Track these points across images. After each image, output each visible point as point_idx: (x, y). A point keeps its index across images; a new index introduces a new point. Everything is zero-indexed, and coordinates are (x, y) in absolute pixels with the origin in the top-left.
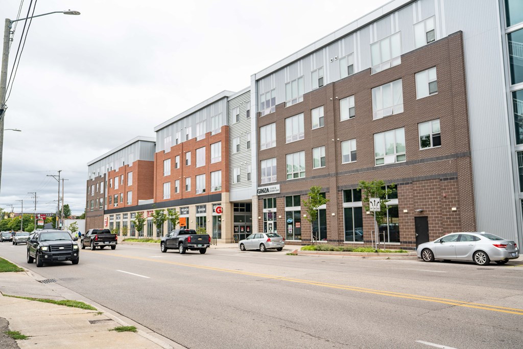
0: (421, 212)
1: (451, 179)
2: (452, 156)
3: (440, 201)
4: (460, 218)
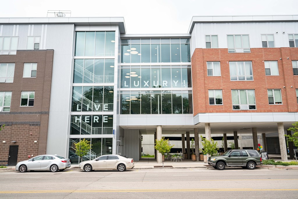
0: (15, 142)
1: (36, 125)
2: (39, 113)
3: (28, 137)
4: (38, 147)
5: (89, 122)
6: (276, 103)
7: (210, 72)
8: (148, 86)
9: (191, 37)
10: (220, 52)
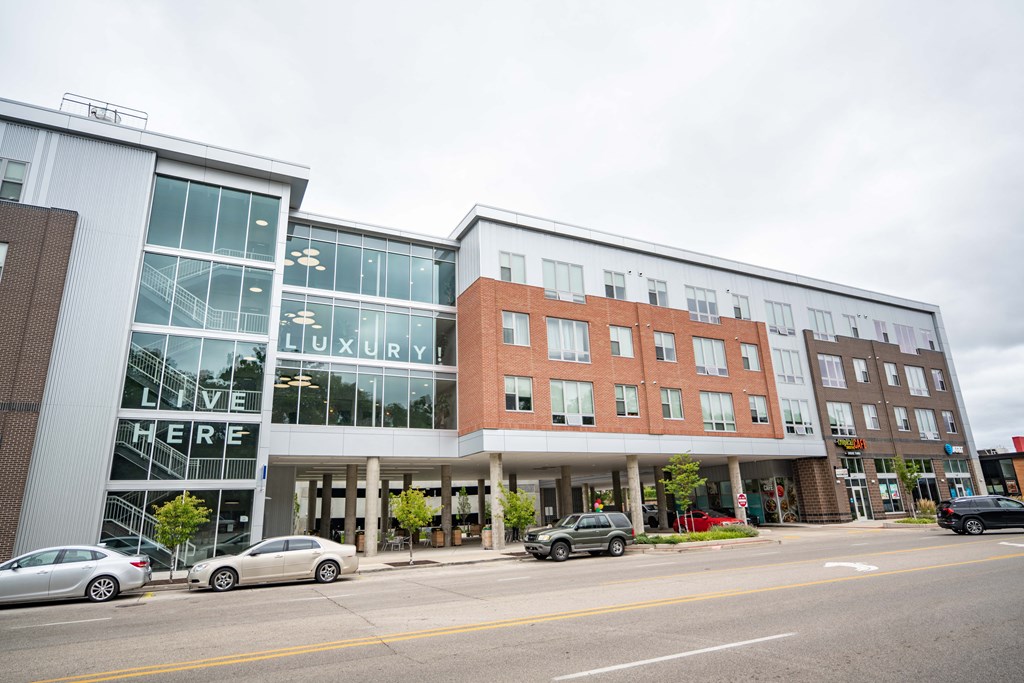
5: (180, 441)
6: (629, 414)
7: (508, 335)
8: (350, 352)
9: (459, 248)
10: (529, 293)
